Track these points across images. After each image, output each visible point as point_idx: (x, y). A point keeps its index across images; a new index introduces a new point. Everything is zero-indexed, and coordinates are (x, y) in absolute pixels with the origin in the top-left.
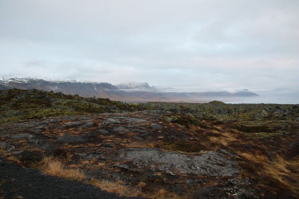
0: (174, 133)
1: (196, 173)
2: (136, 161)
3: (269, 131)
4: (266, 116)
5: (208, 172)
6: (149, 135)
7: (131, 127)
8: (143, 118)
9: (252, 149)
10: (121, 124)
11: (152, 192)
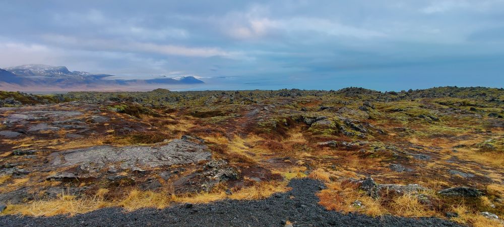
0: (127, 124)
1: (170, 163)
2: (84, 165)
3: (223, 115)
4: (216, 101)
5: (182, 160)
6: (92, 130)
7: (61, 123)
8: (75, 110)
9: (213, 133)
10: (41, 120)
11: (120, 197)
